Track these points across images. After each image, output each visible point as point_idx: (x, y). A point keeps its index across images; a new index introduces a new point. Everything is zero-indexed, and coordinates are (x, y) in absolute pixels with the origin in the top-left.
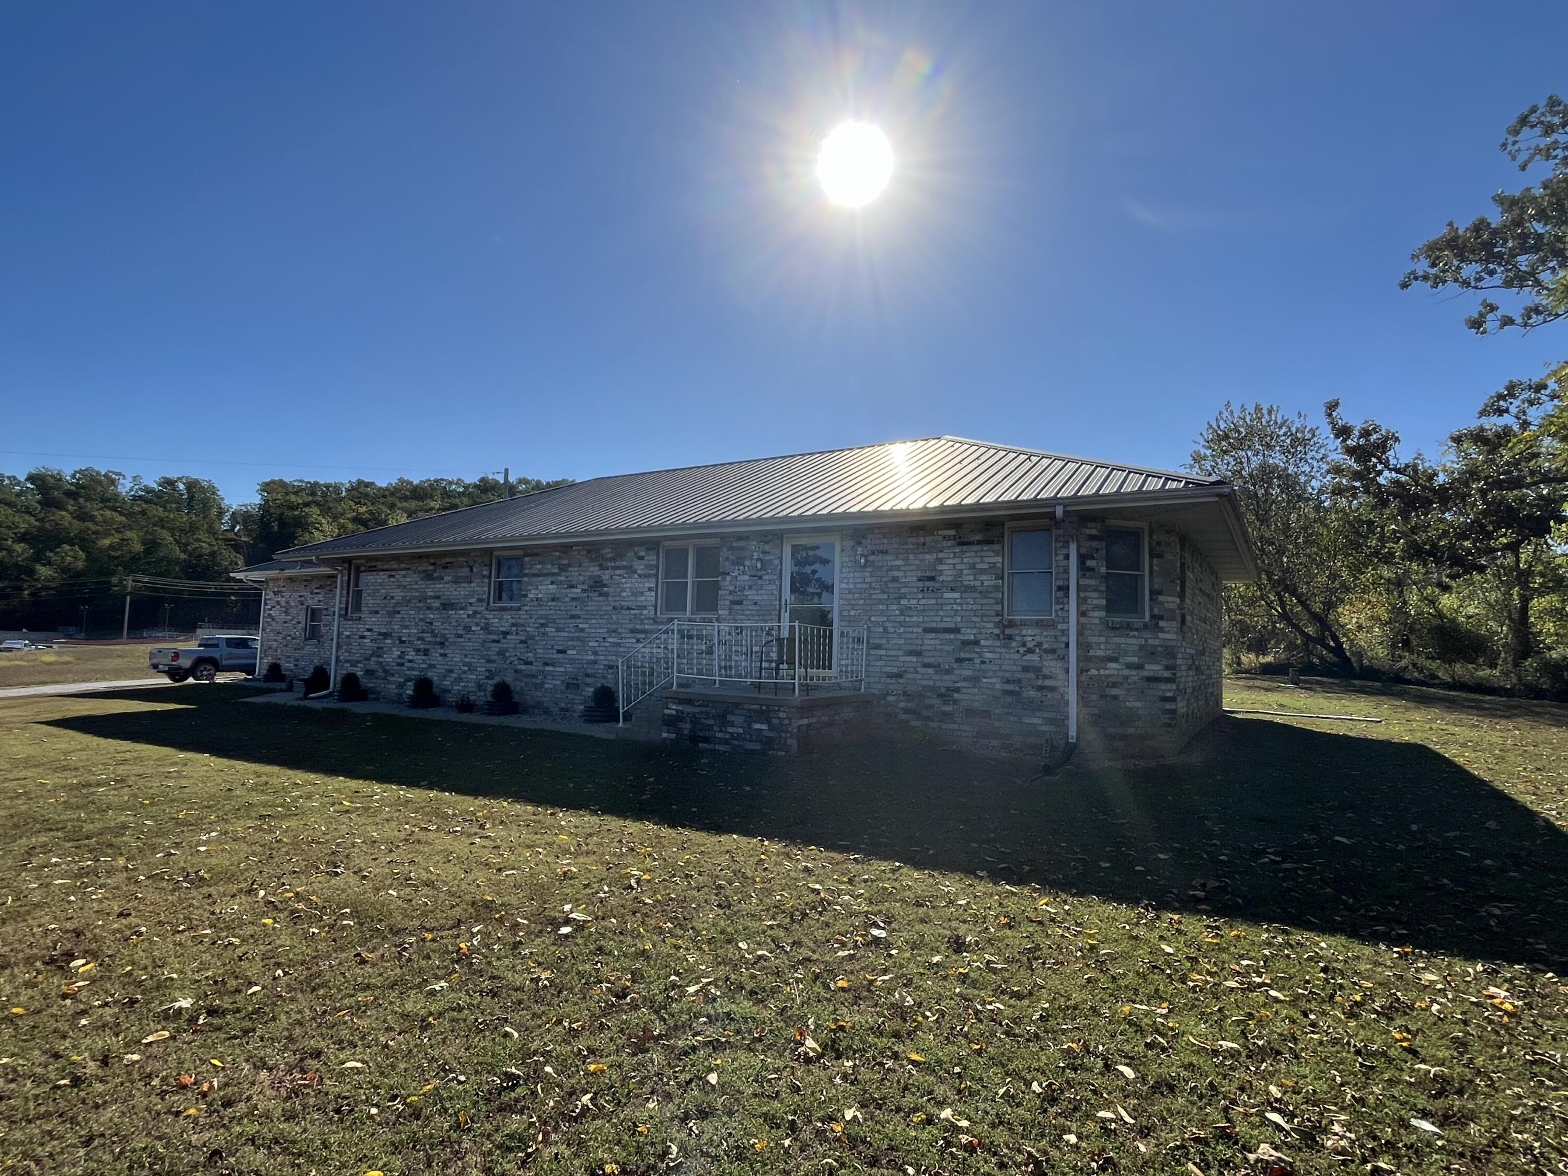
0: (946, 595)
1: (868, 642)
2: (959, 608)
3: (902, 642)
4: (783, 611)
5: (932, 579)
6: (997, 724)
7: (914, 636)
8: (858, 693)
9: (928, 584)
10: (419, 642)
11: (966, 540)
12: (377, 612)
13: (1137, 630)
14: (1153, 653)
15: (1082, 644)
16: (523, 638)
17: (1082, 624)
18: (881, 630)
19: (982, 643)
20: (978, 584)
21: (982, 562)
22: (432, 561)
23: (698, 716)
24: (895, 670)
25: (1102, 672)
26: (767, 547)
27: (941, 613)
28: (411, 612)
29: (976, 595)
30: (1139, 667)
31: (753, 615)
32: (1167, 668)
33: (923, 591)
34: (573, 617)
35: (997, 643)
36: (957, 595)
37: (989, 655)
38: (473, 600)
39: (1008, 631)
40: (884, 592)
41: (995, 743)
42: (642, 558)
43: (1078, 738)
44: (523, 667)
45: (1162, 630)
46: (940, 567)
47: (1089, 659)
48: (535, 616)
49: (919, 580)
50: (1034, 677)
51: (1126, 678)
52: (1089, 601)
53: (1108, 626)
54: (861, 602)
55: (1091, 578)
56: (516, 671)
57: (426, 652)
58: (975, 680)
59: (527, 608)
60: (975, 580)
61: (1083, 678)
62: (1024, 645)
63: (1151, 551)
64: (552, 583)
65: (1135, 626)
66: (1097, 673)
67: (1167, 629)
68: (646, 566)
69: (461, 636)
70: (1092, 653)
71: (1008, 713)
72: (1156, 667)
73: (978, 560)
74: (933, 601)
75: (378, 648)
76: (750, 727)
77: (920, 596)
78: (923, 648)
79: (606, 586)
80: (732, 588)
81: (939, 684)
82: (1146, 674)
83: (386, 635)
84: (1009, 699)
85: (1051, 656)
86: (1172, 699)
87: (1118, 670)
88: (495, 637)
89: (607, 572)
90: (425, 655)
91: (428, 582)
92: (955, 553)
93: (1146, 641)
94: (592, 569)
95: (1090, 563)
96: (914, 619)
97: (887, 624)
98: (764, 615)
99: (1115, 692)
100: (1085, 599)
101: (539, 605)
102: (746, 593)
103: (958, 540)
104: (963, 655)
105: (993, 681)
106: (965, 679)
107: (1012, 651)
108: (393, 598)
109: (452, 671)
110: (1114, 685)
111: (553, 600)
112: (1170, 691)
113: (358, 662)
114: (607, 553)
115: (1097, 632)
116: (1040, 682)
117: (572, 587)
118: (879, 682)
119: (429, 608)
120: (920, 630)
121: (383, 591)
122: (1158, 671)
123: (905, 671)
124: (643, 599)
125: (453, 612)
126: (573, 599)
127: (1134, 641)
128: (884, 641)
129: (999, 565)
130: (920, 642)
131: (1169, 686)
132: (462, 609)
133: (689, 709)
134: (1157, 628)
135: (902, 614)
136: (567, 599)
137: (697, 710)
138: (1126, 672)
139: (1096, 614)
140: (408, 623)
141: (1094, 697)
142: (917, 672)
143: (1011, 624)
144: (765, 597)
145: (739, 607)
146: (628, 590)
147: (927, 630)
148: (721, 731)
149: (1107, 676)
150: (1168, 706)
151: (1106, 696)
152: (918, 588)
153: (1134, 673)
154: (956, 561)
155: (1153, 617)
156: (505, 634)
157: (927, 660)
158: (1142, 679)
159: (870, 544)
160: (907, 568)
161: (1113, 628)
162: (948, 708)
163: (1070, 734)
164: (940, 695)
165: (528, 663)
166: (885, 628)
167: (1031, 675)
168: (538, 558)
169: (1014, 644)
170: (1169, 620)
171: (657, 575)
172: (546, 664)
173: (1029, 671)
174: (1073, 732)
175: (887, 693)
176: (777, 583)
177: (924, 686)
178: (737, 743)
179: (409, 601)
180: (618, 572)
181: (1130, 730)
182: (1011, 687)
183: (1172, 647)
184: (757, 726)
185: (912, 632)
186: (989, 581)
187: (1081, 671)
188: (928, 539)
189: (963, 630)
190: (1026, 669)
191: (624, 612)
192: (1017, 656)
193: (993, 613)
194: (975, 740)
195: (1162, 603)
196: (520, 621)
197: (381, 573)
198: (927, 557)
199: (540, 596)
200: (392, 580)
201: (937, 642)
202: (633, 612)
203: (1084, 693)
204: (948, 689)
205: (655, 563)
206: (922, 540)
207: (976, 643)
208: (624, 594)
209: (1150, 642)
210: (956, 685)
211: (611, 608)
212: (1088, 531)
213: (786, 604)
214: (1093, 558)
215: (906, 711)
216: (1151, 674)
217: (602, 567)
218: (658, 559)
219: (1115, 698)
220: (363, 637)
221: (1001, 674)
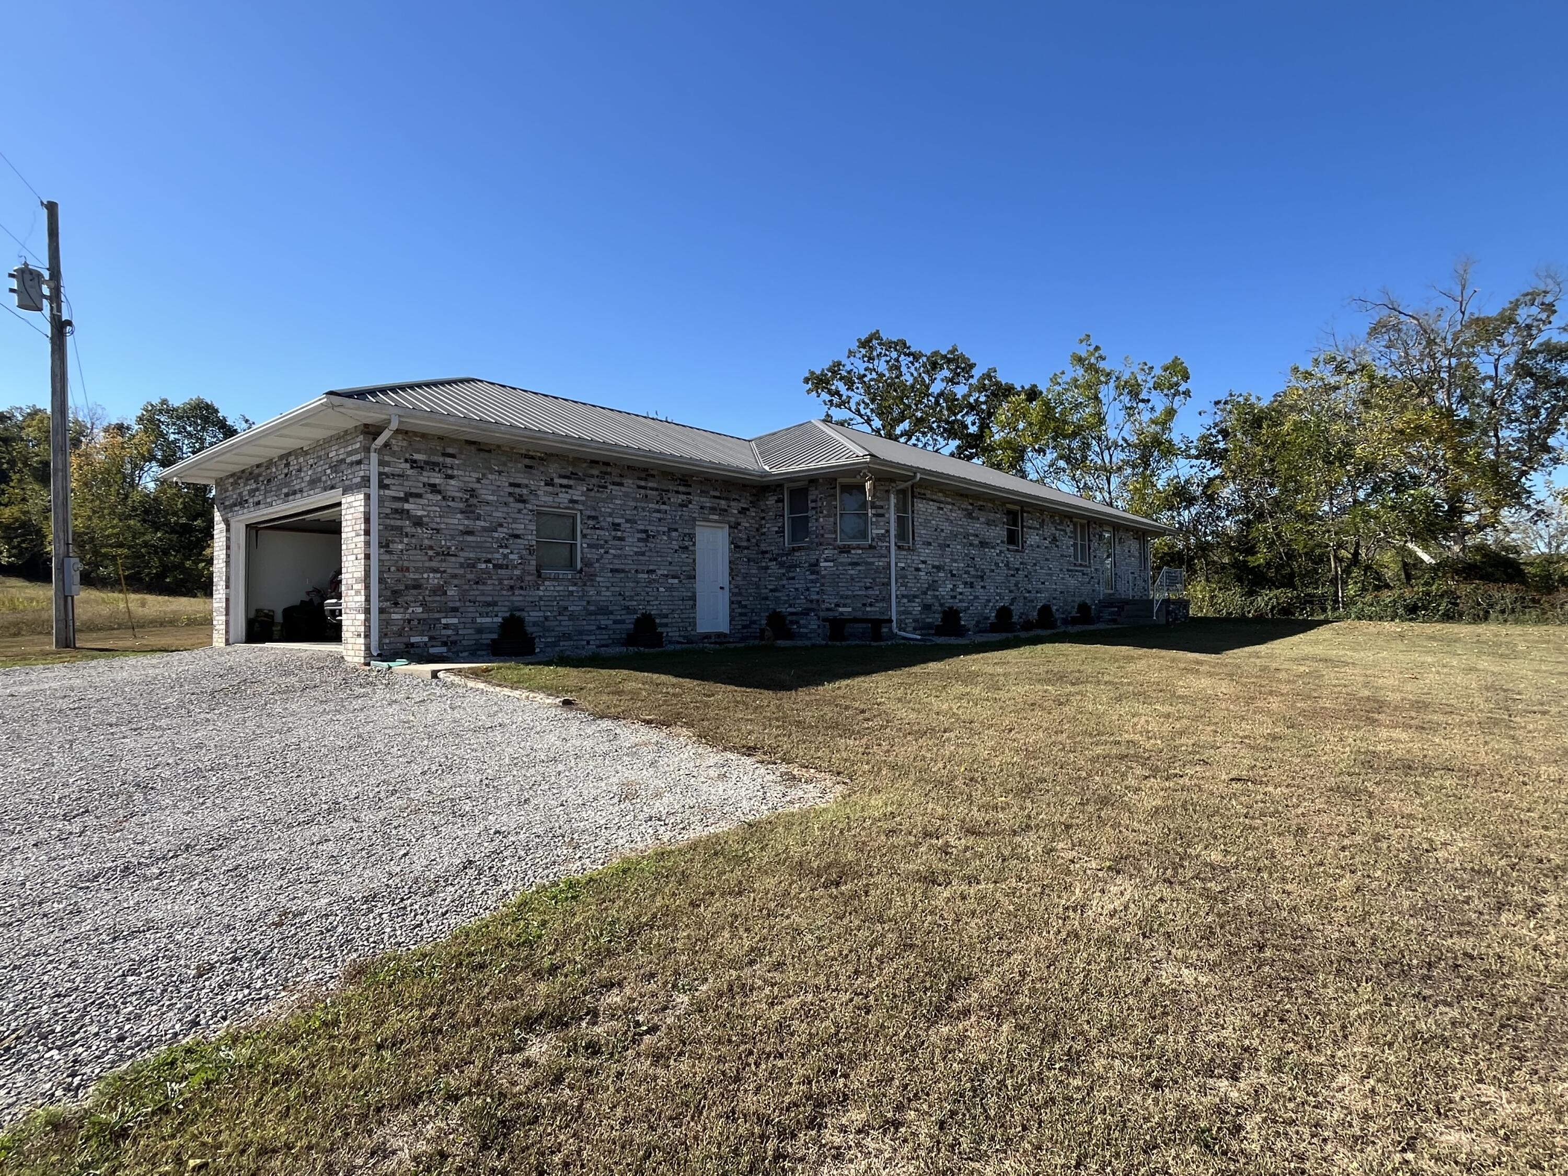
16: (1026, 573)
38: (999, 542)
42: (1068, 526)
48: (1030, 558)
57: (972, 585)
59: (1026, 551)
64: (1036, 535)
68: (1069, 531)
69: (993, 571)
75: (933, 581)
79: (1058, 541)
83: (938, 568)
88: (1012, 572)
89: (1057, 531)
91: (969, 520)
94: (1052, 528)
101: (1031, 550)
109: (989, 601)
111: (1038, 547)
114: (1057, 519)
117: (1045, 539)
119: (971, 545)
121: (933, 522)
124: (1070, 551)
125: (987, 550)
126: (1045, 547)
132: (993, 548)
136: (1042, 547)
168: (1030, 515)
171: (1073, 538)
191: (1064, 558)
196: (1024, 561)
199: (1031, 543)
202: (1067, 559)
205: (1073, 530)
211: (1060, 555)
220: (918, 570)
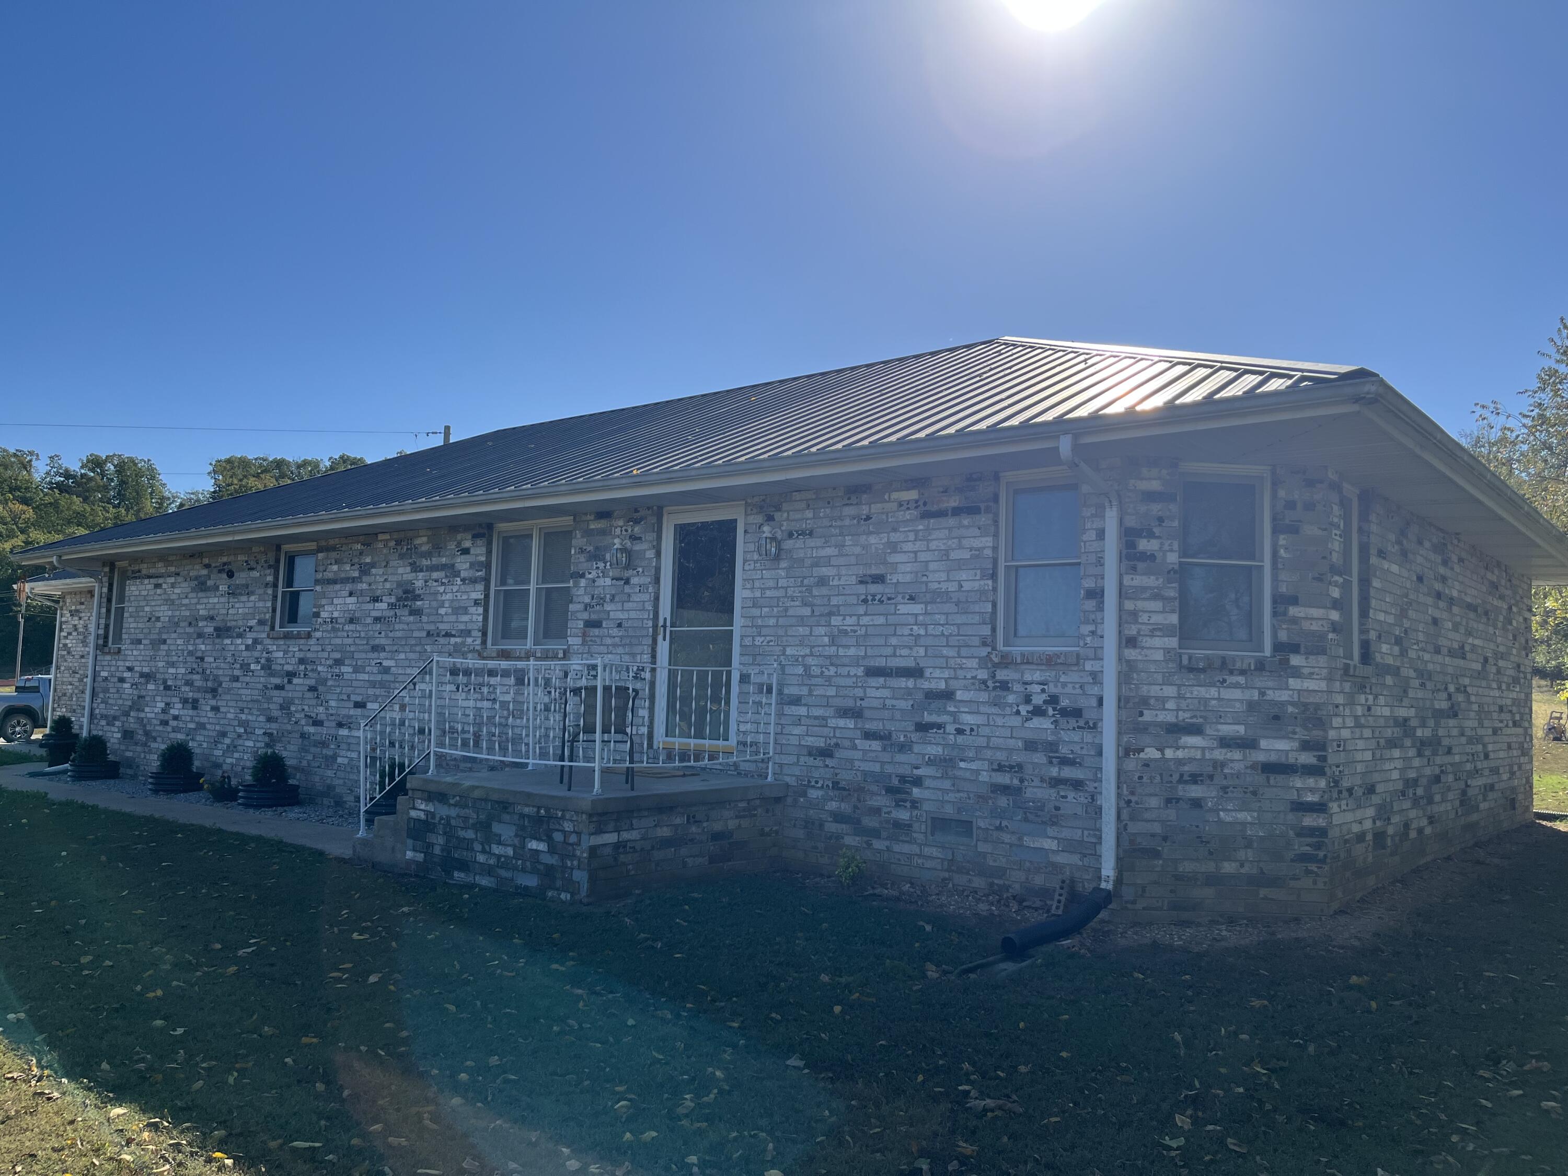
0: (903, 609)
1: (780, 692)
2: (922, 632)
3: (831, 692)
4: (660, 638)
5: (879, 579)
6: (982, 847)
7: (849, 682)
8: (760, 782)
9: (873, 588)
10: (187, 689)
11: (935, 508)
12: (139, 642)
13: (1243, 672)
14: (1276, 718)
15: (1127, 700)
16: (312, 682)
17: (1128, 661)
18: (800, 670)
19: (959, 695)
20: (953, 587)
21: (960, 547)
22: (206, 561)
23: (453, 822)
24: (821, 743)
25: (1169, 753)
26: (637, 529)
27: (894, 641)
28: (179, 642)
29: (950, 608)
30: (1247, 744)
31: (615, 645)
32: (1306, 746)
33: (865, 601)
34: (375, 648)
35: (983, 696)
36: (918, 608)
37: (969, 719)
38: (253, 623)
39: (1001, 675)
40: (805, 604)
41: (979, 883)
42: (466, 551)
43: (1119, 881)
44: (312, 729)
45: (1296, 673)
46: (893, 558)
47: (1142, 729)
48: (329, 648)
49: (861, 582)
50: (1044, 760)
51: (1219, 765)
52: (1144, 618)
53: (1181, 666)
54: (772, 622)
55: (1148, 573)
56: (303, 736)
57: (195, 704)
58: (946, 764)
59: (318, 634)
60: (948, 580)
61: (1131, 764)
62: (1028, 700)
63: (1274, 519)
64: (351, 594)
65: (1238, 665)
66: (1157, 755)
67: (1306, 671)
68: (472, 565)
69: (236, 679)
70: (1148, 716)
71: (999, 828)
72: (1282, 745)
73: (953, 543)
74: (881, 620)
75: (140, 697)
76: (523, 847)
77: (861, 610)
78: (864, 704)
79: (417, 597)
80: (587, 599)
81: (889, 769)
82: (1261, 757)
83: (147, 677)
84: (1003, 801)
85: (1073, 722)
86: (1319, 808)
87: (1203, 749)
88: (277, 681)
89: (421, 575)
90: (195, 708)
91: (200, 595)
92: (916, 532)
93: (1262, 694)
94: (401, 570)
95: (1144, 545)
96: (852, 651)
97: (810, 661)
98: (631, 645)
99: (1195, 791)
100: (1134, 614)
101: (334, 630)
102: (608, 607)
103: (922, 508)
104: (928, 718)
105: (974, 766)
106: (931, 762)
107: (1008, 710)
108: (158, 619)
109: (224, 734)
110: (1195, 779)
111: (351, 621)
112: (1312, 790)
113: (115, 718)
114: (421, 545)
115: (1159, 678)
116: (1054, 771)
117: (376, 599)
118: (797, 764)
119: (200, 635)
120: (860, 671)
121: (147, 609)
122: (1287, 752)
123: (837, 745)
124: (465, 618)
125: (228, 641)
126: (377, 619)
127: (1237, 694)
128: (805, 691)
129: (988, 552)
130: (859, 692)
131: (1311, 782)
132: (240, 636)
133: (443, 811)
134: (1284, 670)
135: (833, 643)
136: (369, 620)
137: (453, 812)
138: (1219, 754)
139: (1157, 642)
140: (175, 659)
141: (1154, 802)
142: (854, 747)
143: (1006, 662)
144: (633, 615)
145: (596, 631)
146: (447, 605)
147: (873, 672)
148: (483, 851)
149: (1180, 762)
150: (1309, 820)
151: (1178, 800)
152: (858, 595)
153: (1237, 755)
154: (919, 545)
155: (1278, 647)
156: (291, 675)
157: (871, 726)
158: (1254, 766)
159: (788, 519)
160: (842, 561)
161: (1191, 670)
162: (903, 815)
163: (1104, 873)
164: (890, 790)
165: (317, 723)
166: (807, 668)
167: (1039, 758)
168: (334, 555)
169: (1011, 698)
170: (1309, 653)
171: (487, 580)
172: (340, 725)
173: (1035, 750)
174: (1108, 869)
175: (809, 785)
176: (651, 589)
177: (865, 774)
178: (503, 873)
179: (177, 624)
180: (435, 575)
181: (1228, 867)
182: (1004, 779)
183: (1318, 706)
184: (533, 845)
185: (848, 675)
186: (971, 581)
187: (1126, 752)
188: (876, 508)
189: (927, 673)
190: (1030, 746)
191: (442, 640)
192: (1016, 721)
193: (976, 641)
194: (946, 875)
195: (1295, 621)
196: (309, 655)
197: (146, 581)
198: (873, 540)
199: (336, 615)
200: (159, 591)
201: (886, 693)
202: (453, 640)
203: (1132, 793)
204: (903, 779)
205: (483, 559)
206: (865, 510)
207: (948, 695)
208: (442, 611)
209: (1271, 695)
210: (915, 772)
211: (424, 634)
212: (1144, 485)
213: (664, 626)
214: (1151, 535)
215: (838, 817)
216: (1273, 758)
217: (416, 568)
218: (489, 552)
219: (1197, 803)
220: (122, 680)
221: (988, 754)
